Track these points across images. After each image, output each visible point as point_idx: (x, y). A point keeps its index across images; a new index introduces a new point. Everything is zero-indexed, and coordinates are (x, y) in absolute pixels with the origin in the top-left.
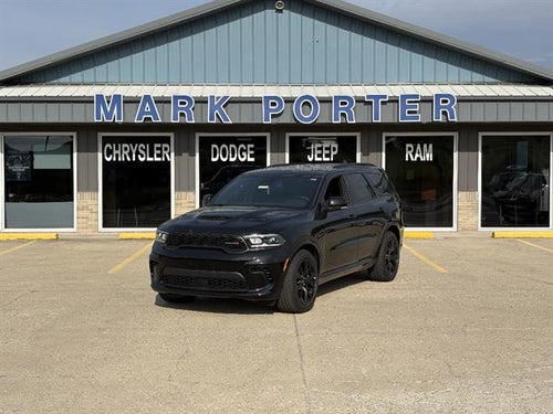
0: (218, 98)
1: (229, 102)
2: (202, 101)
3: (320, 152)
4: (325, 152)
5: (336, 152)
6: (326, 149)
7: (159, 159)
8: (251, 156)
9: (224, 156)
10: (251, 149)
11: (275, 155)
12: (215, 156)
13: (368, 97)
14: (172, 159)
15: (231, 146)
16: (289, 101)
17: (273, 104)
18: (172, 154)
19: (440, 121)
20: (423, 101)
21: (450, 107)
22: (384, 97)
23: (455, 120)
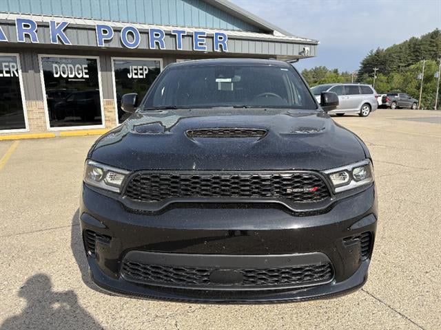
0: (58, 24)
1: (67, 28)
2: (44, 26)
3: (136, 72)
4: (140, 72)
5: (147, 72)
6: (140, 69)
7: (8, 75)
8: (86, 74)
9: (64, 73)
10: (85, 68)
11: (105, 73)
12: (57, 73)
13: (174, 31)
14: (20, 75)
15: (69, 66)
16: (117, 30)
17: (105, 32)
18: (20, 71)
19: (219, 50)
20: (207, 37)
21: (223, 42)
22: (184, 32)
23: (227, 51)
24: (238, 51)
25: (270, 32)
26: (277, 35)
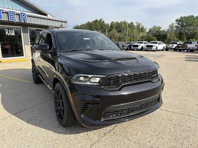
19: (23, 22)
20: (16, 14)
21: (25, 18)
22: (3, 10)
23: (27, 22)
24: (33, 22)
25: (46, 15)
26: (49, 17)
